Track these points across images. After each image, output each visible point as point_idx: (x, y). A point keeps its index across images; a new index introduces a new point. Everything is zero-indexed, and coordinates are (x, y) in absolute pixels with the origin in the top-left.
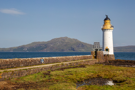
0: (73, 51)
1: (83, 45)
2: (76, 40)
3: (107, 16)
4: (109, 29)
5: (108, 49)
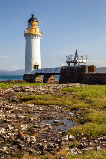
4: (37, 35)
5: (37, 66)
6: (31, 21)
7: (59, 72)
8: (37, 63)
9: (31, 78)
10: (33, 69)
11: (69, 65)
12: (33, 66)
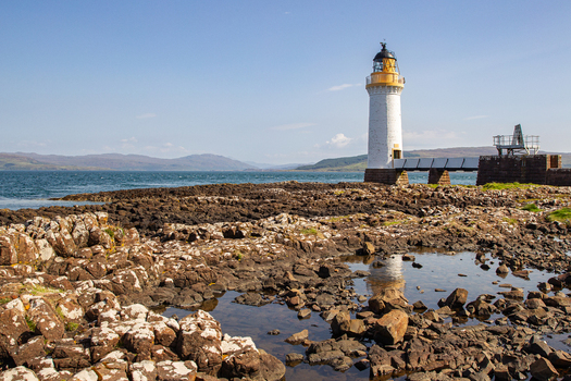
5: (399, 151)
8: (397, 145)
9: (388, 177)
10: (390, 159)
11: (500, 153)
12: (390, 152)
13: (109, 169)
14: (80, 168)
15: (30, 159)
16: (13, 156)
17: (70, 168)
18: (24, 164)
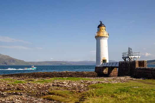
0: (5, 65)
1: (14, 60)
2: (8, 56)
3: (101, 22)
4: (105, 37)
5: (105, 60)
6: (100, 26)
7: (118, 65)
8: (105, 58)
9: (100, 70)
11: (125, 60)
13: (85, 65)
14: (78, 64)
15: (66, 62)
16: (62, 62)
17: (75, 65)
18: (64, 64)
